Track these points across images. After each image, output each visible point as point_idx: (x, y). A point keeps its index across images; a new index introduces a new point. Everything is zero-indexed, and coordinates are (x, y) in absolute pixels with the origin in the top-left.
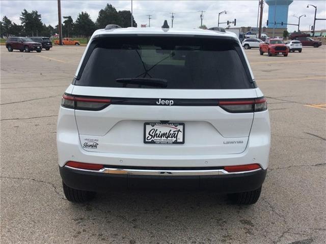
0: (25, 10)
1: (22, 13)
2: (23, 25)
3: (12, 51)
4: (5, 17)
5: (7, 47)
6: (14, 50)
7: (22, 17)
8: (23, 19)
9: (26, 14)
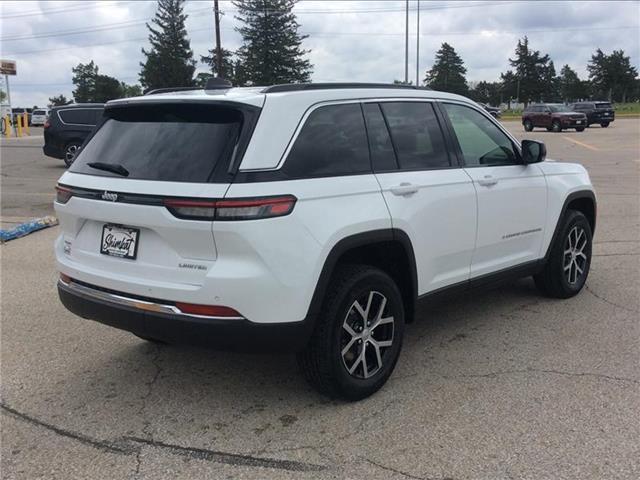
0: (599, 51)
1: (593, 57)
2: (591, 79)
3: (531, 130)
4: (567, 67)
5: (524, 124)
6: (535, 129)
7: (591, 64)
8: (593, 68)
9: (599, 59)
